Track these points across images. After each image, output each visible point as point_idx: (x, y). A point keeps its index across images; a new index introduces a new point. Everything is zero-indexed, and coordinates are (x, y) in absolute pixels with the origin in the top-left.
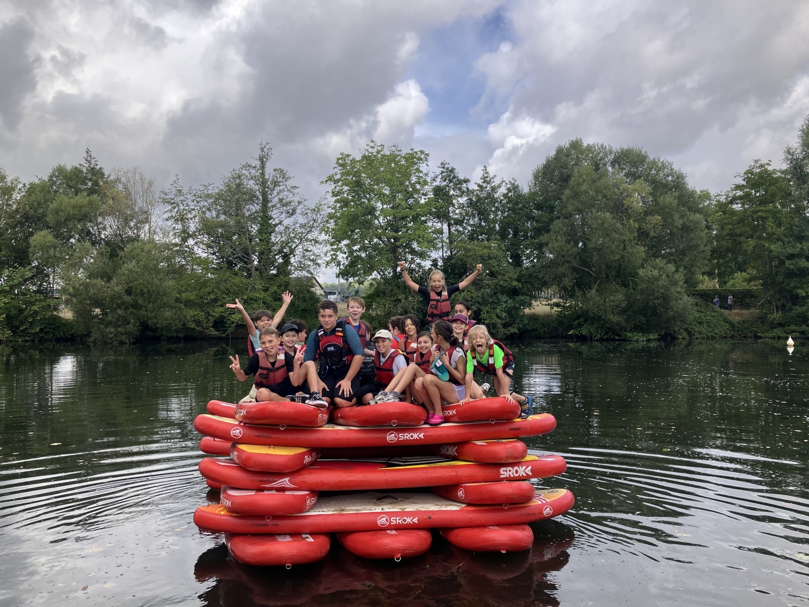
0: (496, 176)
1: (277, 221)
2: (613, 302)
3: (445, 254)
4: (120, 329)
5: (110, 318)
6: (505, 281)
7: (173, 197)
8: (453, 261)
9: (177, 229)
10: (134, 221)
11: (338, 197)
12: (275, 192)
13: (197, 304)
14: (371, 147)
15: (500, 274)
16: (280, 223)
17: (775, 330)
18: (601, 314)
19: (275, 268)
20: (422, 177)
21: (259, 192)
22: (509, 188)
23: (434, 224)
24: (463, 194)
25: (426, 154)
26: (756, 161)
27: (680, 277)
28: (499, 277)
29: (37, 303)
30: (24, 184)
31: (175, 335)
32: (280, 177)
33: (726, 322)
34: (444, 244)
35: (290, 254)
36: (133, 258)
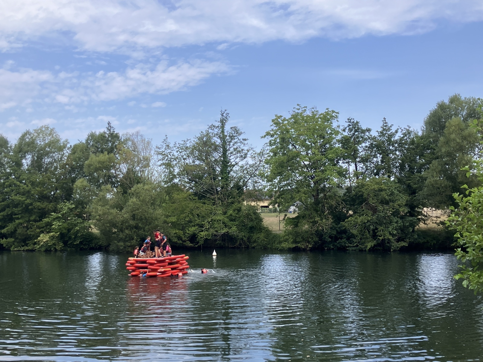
0: (393, 125)
1: (233, 163)
6: (394, 207)
7: (164, 150)
9: (167, 172)
12: (232, 144)
14: (298, 109)
16: (237, 164)
22: (405, 133)
25: (337, 113)
28: (391, 204)
29: (78, 225)
32: (234, 133)
35: (243, 187)
36: (137, 194)
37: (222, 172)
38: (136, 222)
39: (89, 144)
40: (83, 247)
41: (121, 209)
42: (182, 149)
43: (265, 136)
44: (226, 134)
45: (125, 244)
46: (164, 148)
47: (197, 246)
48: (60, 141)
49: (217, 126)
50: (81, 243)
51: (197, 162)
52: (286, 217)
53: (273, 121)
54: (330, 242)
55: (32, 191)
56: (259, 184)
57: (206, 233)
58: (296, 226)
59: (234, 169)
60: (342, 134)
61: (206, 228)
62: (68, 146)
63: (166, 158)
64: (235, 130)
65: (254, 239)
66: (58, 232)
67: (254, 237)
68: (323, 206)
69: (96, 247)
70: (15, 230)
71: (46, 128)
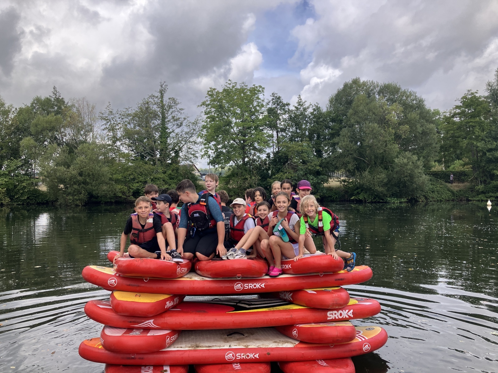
0: (306, 101)
1: (171, 130)
2: (379, 179)
3: (274, 150)
4: (75, 197)
5: (69, 190)
6: (312, 166)
7: (107, 116)
8: (280, 154)
9: (110, 136)
10: (84, 130)
11: (209, 115)
12: (170, 112)
13: (122, 181)
14: (229, 84)
15: (309, 162)
16: (173, 131)
17: (480, 196)
18: (371, 186)
19: (170, 159)
20: (260, 102)
21: (160, 112)
22: (315, 109)
23: (268, 131)
24: (286, 112)
25: (263, 88)
26: (469, 91)
27: (420, 163)
28: (308, 164)
29: (25, 181)
30: (16, 109)
31: (109, 200)
32: (173, 103)
33: (449, 191)
34: (274, 144)
35: (179, 151)
36: (83, 153)
37: (161, 137)
38: (84, 178)
39: (35, 108)
42: (124, 116)
43: (201, 105)
44: (164, 103)
46: (107, 114)
48: (4, 105)
49: (156, 96)
50: (28, 198)
51: (138, 128)
53: (208, 93)
59: (171, 135)
60: (267, 106)
63: (110, 123)
64: (173, 100)
69: (43, 202)
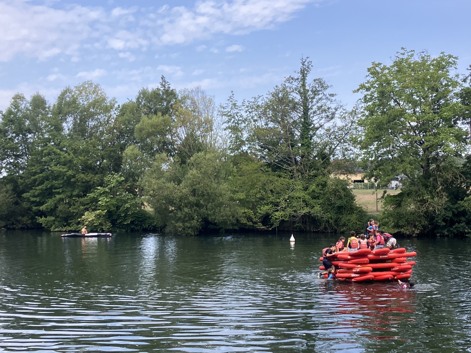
1: (318, 125)
4: (187, 224)
7: (229, 111)
12: (315, 100)
14: (402, 54)
25: (455, 58)
30: (119, 105)
32: (319, 86)
35: (330, 155)
36: (197, 165)
37: (302, 136)
38: (197, 198)
39: (141, 103)
40: (133, 228)
41: (179, 182)
42: (252, 108)
43: (358, 90)
44: (307, 88)
45: (184, 225)
46: (230, 107)
47: (270, 229)
48: (106, 100)
49: (295, 78)
50: (132, 222)
51: (271, 125)
52: (386, 194)
53: (369, 70)
54: (444, 227)
55: (75, 160)
56: (351, 151)
57: (282, 213)
58: (399, 205)
59: (318, 132)
60: (461, 86)
61: (282, 207)
62: (116, 106)
63: (233, 119)
64: (320, 82)
65: (343, 222)
66: (105, 210)
67: (343, 220)
68: (435, 180)
69: (150, 228)
70: (56, 207)
71: (90, 84)
